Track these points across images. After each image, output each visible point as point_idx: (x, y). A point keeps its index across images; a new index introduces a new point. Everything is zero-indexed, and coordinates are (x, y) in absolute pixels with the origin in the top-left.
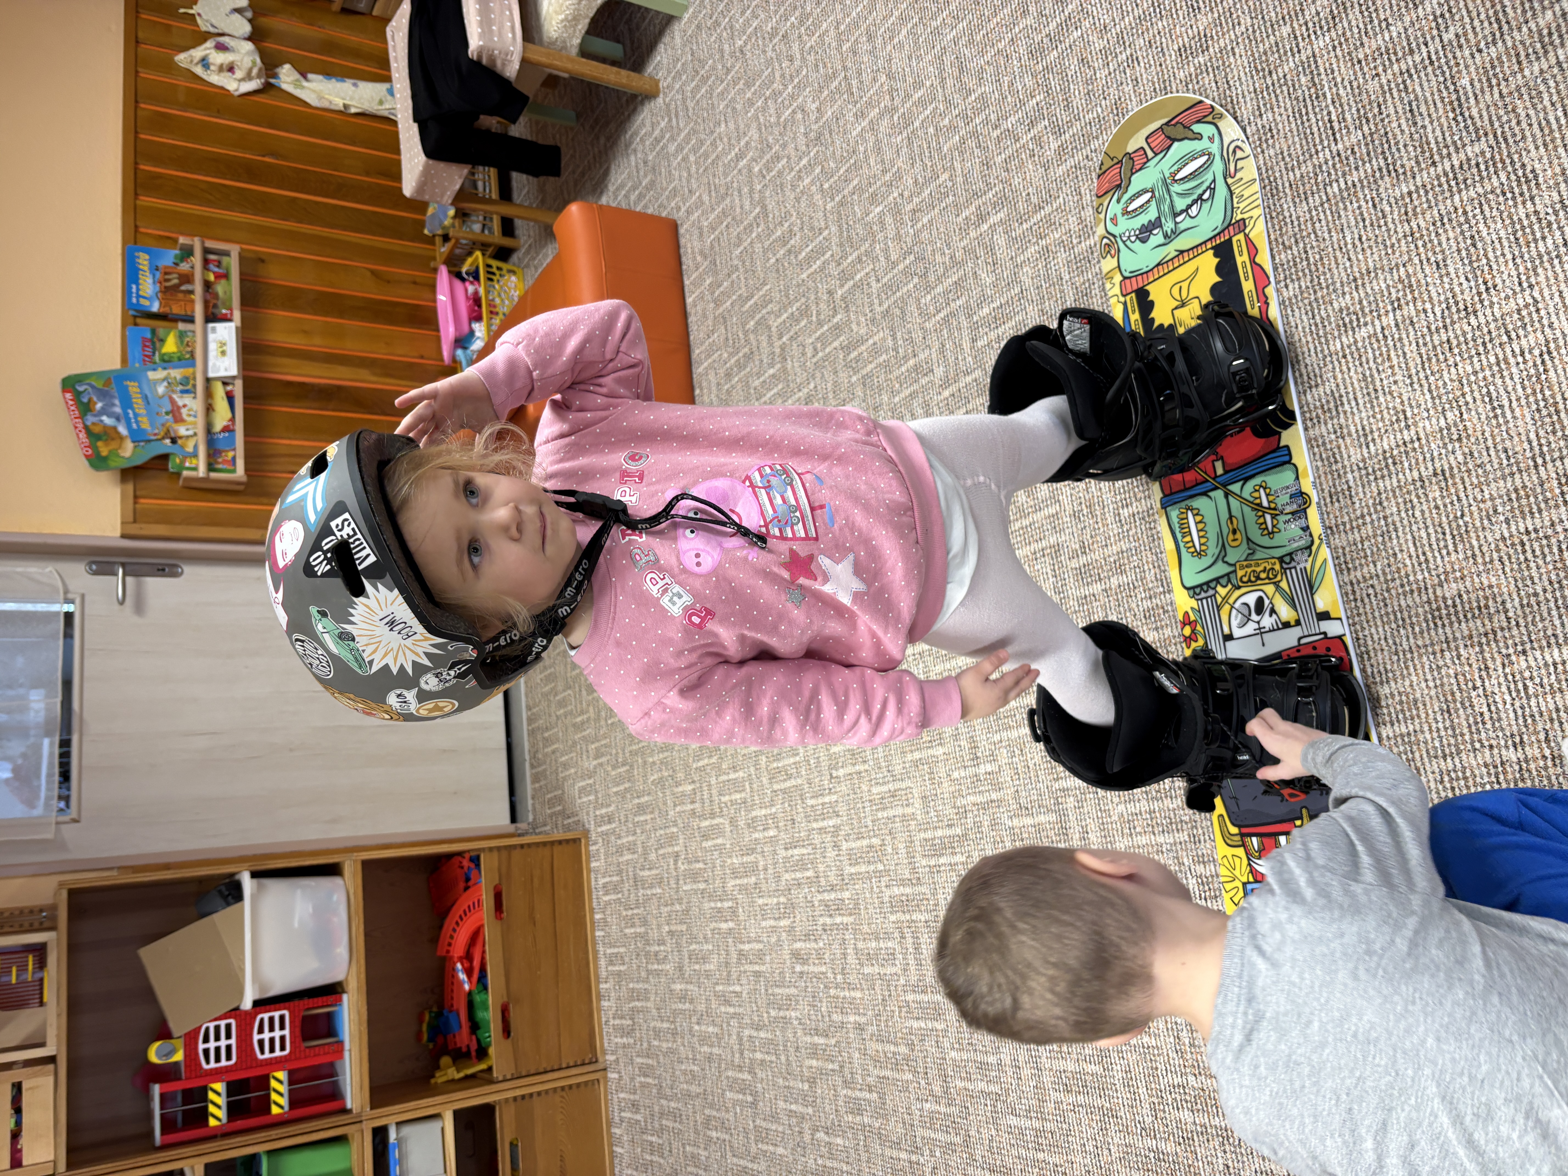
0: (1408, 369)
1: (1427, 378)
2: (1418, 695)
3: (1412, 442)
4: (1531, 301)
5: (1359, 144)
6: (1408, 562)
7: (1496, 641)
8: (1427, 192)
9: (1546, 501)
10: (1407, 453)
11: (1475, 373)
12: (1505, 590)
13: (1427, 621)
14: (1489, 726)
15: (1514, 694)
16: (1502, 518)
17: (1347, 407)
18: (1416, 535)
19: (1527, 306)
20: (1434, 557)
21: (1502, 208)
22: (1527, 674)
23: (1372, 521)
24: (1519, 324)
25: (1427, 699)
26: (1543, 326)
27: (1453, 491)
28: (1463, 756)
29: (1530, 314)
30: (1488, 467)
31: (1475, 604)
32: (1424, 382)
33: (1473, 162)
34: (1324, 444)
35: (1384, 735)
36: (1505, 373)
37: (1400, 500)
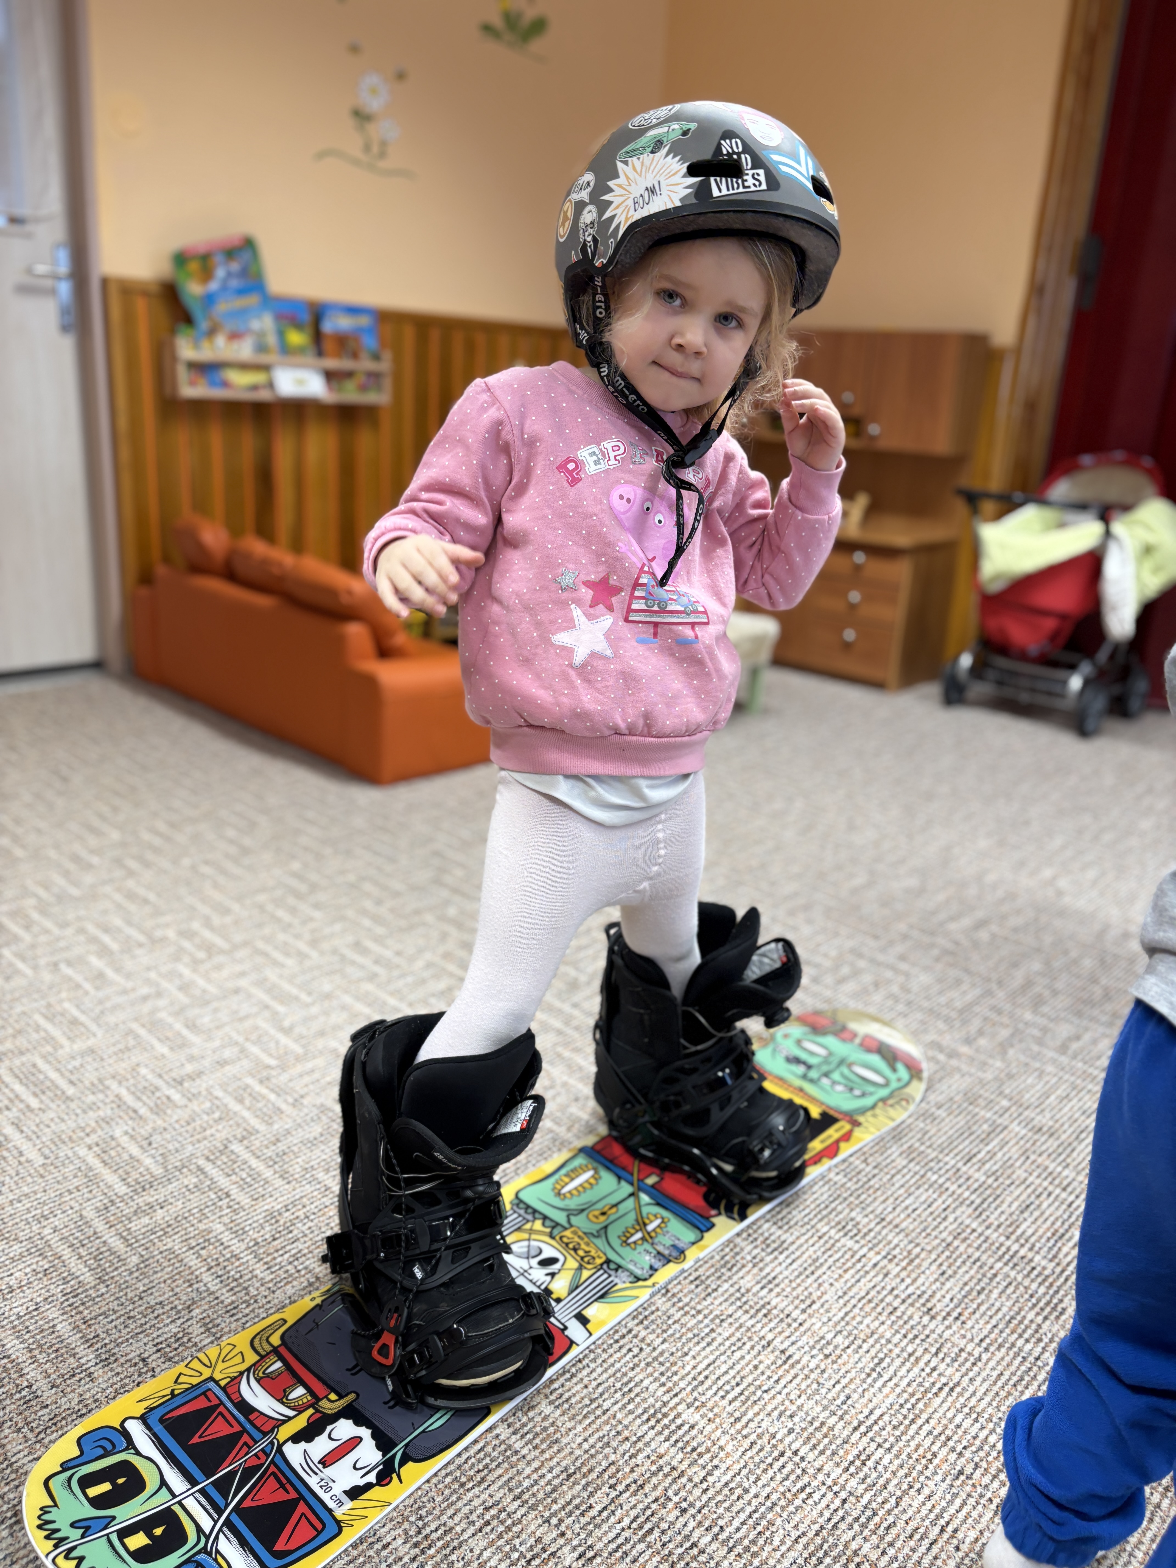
0: (850, 1289)
1: (854, 1306)
2: (564, 1441)
3: (795, 1320)
4: (976, 1355)
5: (977, 1180)
6: (688, 1368)
7: (675, 1480)
8: (985, 1241)
9: (834, 1454)
10: (782, 1321)
11: (889, 1341)
12: (729, 1462)
13: (645, 1412)
14: (583, 1520)
15: (634, 1525)
16: (790, 1425)
17: (782, 1258)
18: (718, 1363)
19: (970, 1354)
20: (710, 1388)
21: (1022, 1300)
22: (664, 1526)
23: (702, 1322)
24: (953, 1355)
25: (567, 1451)
26: (966, 1374)
27: (780, 1372)
28: (533, 1514)
29: (966, 1360)
30: (823, 1391)
31: (694, 1444)
32: (849, 1306)
33: (1033, 1264)
34: (737, 1254)
35: (497, 1431)
36: (908, 1364)
37: (738, 1335)
